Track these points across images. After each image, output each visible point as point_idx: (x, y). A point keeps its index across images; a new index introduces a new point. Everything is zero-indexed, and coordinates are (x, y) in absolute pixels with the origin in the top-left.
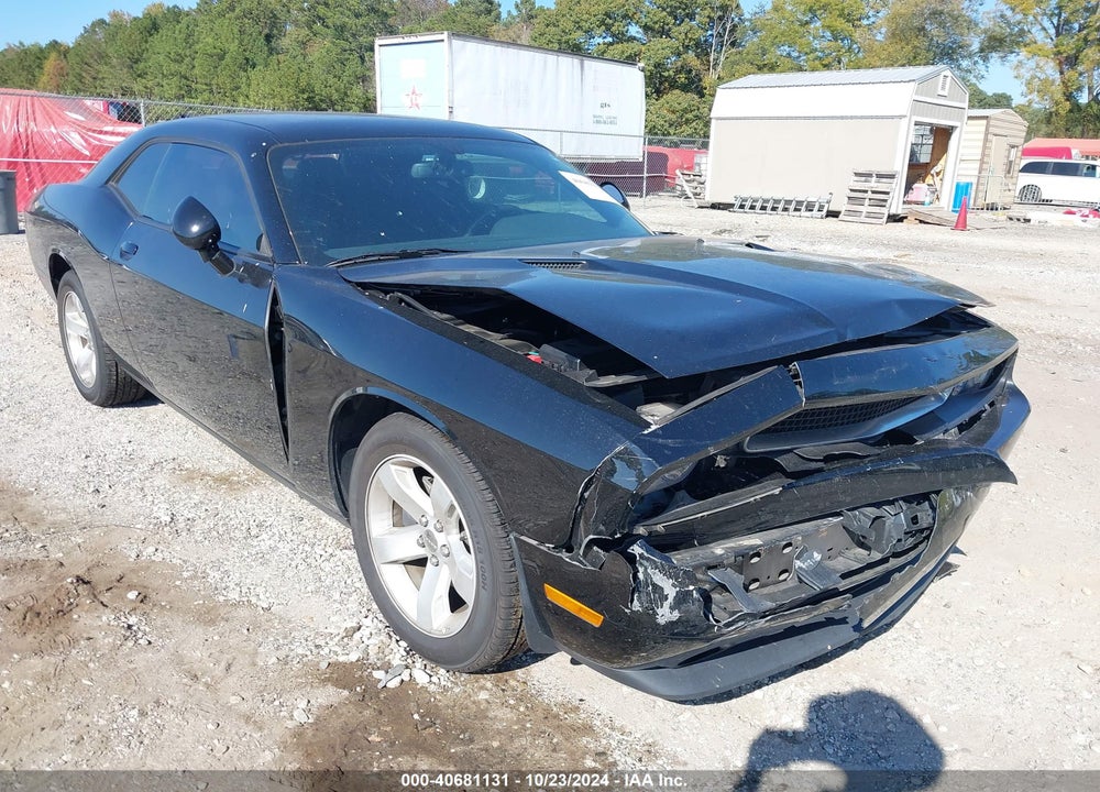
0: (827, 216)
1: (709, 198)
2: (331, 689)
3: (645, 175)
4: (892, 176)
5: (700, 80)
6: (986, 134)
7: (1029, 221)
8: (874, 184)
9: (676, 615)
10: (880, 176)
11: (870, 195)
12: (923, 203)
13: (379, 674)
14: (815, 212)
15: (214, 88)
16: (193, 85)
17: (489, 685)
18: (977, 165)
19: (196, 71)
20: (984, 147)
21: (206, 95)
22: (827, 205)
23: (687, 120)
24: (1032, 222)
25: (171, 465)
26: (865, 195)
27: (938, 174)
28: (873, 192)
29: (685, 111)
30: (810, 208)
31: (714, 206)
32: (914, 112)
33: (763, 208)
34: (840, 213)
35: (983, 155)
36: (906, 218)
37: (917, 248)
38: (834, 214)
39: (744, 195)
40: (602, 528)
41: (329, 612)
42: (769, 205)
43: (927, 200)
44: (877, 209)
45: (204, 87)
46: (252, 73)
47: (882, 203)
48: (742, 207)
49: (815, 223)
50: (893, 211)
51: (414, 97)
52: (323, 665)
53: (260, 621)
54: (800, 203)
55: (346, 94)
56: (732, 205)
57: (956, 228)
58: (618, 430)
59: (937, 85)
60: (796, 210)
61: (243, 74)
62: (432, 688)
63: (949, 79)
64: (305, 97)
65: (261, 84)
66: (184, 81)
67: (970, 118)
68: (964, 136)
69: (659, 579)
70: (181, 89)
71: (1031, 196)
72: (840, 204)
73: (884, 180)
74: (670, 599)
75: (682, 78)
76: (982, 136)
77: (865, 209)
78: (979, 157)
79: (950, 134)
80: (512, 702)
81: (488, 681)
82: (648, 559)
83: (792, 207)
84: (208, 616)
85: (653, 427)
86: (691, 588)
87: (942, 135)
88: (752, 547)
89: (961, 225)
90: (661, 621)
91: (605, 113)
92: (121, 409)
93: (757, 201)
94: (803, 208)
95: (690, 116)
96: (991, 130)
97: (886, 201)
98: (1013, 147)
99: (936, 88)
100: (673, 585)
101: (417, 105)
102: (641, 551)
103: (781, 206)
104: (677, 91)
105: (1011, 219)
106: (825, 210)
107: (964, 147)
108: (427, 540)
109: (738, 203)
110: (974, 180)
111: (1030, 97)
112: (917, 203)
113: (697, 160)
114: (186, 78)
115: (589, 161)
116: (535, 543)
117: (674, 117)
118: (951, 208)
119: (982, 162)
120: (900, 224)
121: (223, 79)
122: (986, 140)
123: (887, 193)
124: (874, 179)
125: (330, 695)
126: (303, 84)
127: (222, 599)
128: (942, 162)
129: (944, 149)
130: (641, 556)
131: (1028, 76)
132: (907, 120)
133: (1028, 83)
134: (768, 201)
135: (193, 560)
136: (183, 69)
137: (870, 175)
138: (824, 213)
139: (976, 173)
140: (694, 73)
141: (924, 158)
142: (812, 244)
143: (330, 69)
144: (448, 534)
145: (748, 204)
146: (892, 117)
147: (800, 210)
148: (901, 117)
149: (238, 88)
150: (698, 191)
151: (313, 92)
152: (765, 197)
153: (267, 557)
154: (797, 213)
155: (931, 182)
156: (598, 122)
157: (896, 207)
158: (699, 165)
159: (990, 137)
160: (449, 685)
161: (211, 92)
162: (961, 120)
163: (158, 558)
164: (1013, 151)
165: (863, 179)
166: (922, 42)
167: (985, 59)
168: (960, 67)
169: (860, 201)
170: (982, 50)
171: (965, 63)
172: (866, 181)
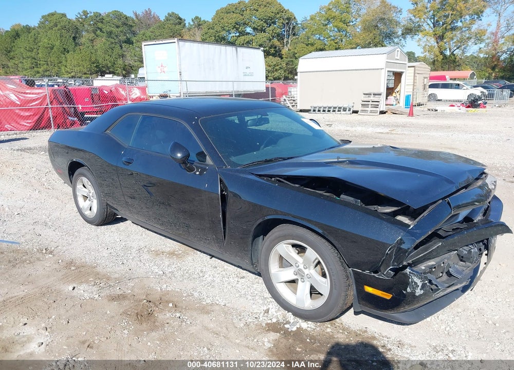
0: (353, 113)
1: (299, 107)
2: (272, 333)
3: (270, 99)
4: (380, 94)
5: (281, 51)
6: (414, 74)
7: (437, 110)
8: (372, 98)
9: (422, 292)
10: (374, 94)
11: (371, 103)
12: (392, 105)
13: (287, 326)
14: (347, 112)
15: (49, 63)
16: (39, 62)
17: (329, 326)
18: (412, 87)
19: (40, 55)
20: (414, 79)
21: (45, 66)
22: (352, 109)
23: (276, 69)
24: (438, 111)
25: (146, 250)
26: (369, 103)
27: (398, 92)
28: (372, 102)
29: (275, 65)
30: (345, 110)
31: (301, 111)
32: (386, 67)
33: (324, 111)
34: (358, 111)
35: (414, 82)
36: (387, 112)
37: (398, 126)
38: (356, 112)
39: (315, 106)
40: (396, 264)
41: (250, 304)
42: (327, 110)
43: (394, 103)
44: (375, 109)
45: (44, 63)
46: (68, 55)
47: (376, 106)
48: (314, 111)
49: (348, 117)
50: (381, 110)
51: (162, 68)
52: (264, 325)
53: (226, 311)
54: (340, 108)
55: (114, 63)
56: (310, 110)
57: (409, 115)
58: (400, 228)
59: (395, 55)
60: (338, 111)
61: (63, 56)
62: (309, 329)
63: (399, 52)
64: (95, 65)
65: (73, 60)
66: (34, 60)
67: (409, 67)
68: (407, 75)
69: (416, 279)
70: (32, 64)
71: (432, 97)
72: (358, 107)
73: (377, 96)
74: (420, 287)
75: (272, 51)
76: (413, 74)
77: (369, 109)
78: (413, 83)
79: (402, 75)
80: (341, 331)
81: (328, 324)
82: (412, 273)
83: (337, 110)
84: (205, 310)
85: (412, 226)
86: (427, 282)
87: (398, 76)
88: (433, 265)
89: (411, 114)
90: (417, 294)
91: (248, 71)
92: (106, 226)
93: (321, 108)
94: (342, 110)
95: (277, 68)
96: (416, 72)
97: (378, 105)
98: (425, 78)
99: (395, 57)
100: (421, 282)
101: (164, 72)
102: (410, 271)
103: (332, 110)
104: (271, 57)
105: (429, 110)
106: (352, 111)
107: (408, 79)
108: (298, 272)
109: (312, 109)
110: (411, 94)
111: (425, 54)
112: (390, 105)
113: (289, 90)
114: (35, 59)
115: (243, 93)
116: (361, 271)
117: (270, 68)
118: (404, 107)
119: (414, 85)
120: (384, 115)
121: (53, 58)
122: (414, 76)
123: (379, 102)
124: (372, 96)
125: (274, 336)
126: (93, 59)
127: (205, 303)
128: (399, 87)
129: (400, 81)
130: (410, 272)
131: (423, 45)
132: (383, 71)
133: (424, 48)
134: (326, 108)
135: (184, 289)
136: (33, 54)
137: (371, 94)
139: (412, 90)
140: (277, 48)
141: (391, 85)
142: (352, 127)
143: (106, 52)
144: (309, 270)
145: (317, 109)
146: (378, 69)
147: (340, 111)
148: (381, 69)
149: (61, 62)
150: (294, 104)
151: (98, 63)
152: (325, 106)
153: (212, 284)
154: (339, 112)
155: (395, 96)
156: (245, 75)
157: (383, 107)
158: (290, 92)
159: (416, 75)
160: (314, 327)
161: (48, 64)
162: (406, 69)
163: (169, 289)
164: (426, 80)
165: (367, 96)
166: (377, 32)
167: (405, 38)
168: (393, 42)
169: (367, 106)
170: (403, 34)
171: (396, 40)
172: (369, 97)
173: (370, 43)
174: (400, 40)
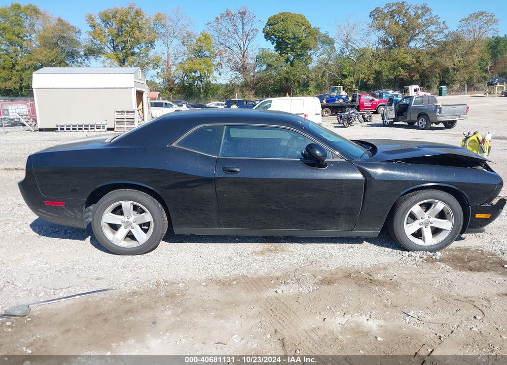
1: (39, 126)
4: (134, 112)
8: (125, 115)
10: (127, 112)
14: (101, 129)
22: (106, 126)
26: (124, 120)
28: (127, 119)
30: (98, 127)
31: (41, 130)
32: (136, 86)
33: (74, 129)
34: (114, 128)
38: (111, 129)
39: (62, 124)
44: (130, 126)
47: (132, 123)
48: (62, 129)
54: (93, 126)
56: (57, 129)
60: (92, 129)
73: (130, 113)
77: (125, 126)
79: (142, 94)
83: (89, 128)
93: (69, 126)
99: (138, 77)
103: (82, 128)
109: (59, 128)
123: (133, 119)
124: (125, 113)
132: (133, 89)
137: (124, 112)
138: (106, 129)
145: (65, 128)
146: (128, 88)
147: (94, 129)
148: (131, 88)
162: (145, 88)
165: (120, 113)
166: (58, 50)
167: (88, 59)
168: (77, 61)
169: (123, 123)
170: (85, 55)
171: (79, 60)
172: (122, 114)
173: (53, 61)
174: (84, 60)
